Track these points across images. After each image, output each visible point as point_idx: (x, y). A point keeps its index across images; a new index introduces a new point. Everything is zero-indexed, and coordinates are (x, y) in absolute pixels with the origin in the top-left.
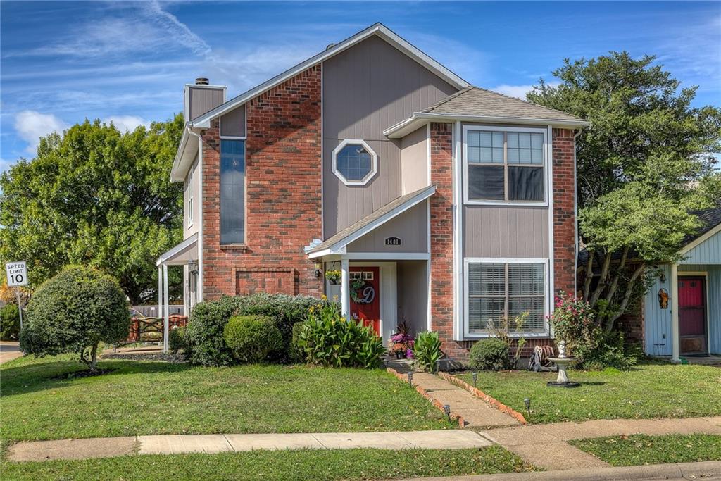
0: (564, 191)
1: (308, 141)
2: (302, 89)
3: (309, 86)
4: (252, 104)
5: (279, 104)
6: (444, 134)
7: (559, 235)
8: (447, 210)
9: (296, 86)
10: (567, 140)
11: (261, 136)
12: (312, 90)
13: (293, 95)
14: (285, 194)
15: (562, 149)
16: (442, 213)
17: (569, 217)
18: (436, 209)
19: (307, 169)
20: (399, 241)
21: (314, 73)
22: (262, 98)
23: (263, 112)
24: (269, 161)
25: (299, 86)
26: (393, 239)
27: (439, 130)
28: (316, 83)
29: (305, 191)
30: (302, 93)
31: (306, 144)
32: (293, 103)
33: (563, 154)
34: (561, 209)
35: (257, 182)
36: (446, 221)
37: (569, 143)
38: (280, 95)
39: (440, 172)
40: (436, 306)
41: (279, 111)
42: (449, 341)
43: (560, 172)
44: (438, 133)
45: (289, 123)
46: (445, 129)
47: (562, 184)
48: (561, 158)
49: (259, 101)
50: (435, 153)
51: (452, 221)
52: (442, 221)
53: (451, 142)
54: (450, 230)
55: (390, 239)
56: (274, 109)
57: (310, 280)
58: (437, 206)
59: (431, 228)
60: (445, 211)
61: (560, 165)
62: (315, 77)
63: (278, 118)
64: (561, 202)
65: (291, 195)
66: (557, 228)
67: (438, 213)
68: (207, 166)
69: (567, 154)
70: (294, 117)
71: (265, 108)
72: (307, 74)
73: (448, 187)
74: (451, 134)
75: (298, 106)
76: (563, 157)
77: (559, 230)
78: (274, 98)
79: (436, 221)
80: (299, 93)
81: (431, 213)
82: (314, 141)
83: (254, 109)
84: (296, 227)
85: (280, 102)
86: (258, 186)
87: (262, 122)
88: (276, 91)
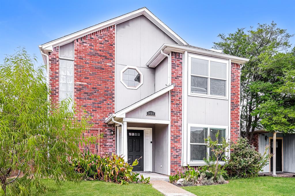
0: (235, 94)
1: (108, 64)
2: (105, 37)
3: (108, 36)
4: (77, 41)
5: (92, 43)
6: (178, 58)
7: (233, 115)
8: (179, 98)
9: (102, 35)
10: (237, 69)
11: (82, 59)
12: (110, 38)
13: (100, 39)
14: (95, 90)
15: (235, 73)
16: (177, 100)
17: (237, 107)
18: (174, 98)
19: (107, 78)
20: (154, 113)
21: (111, 29)
22: (83, 39)
23: (83, 46)
24: (87, 72)
25: (103, 35)
26: (151, 112)
27: (176, 56)
28: (112, 35)
29: (106, 89)
30: (105, 39)
31: (107, 66)
32: (100, 43)
33: (235, 76)
34: (233, 103)
35: (80, 83)
36: (179, 104)
37: (238, 71)
38: (93, 38)
39: (176, 78)
40: (173, 148)
41: (92, 47)
42: (179, 166)
43: (233, 85)
44: (175, 58)
45: (98, 54)
46: (179, 56)
47: (235, 90)
48: (234, 78)
49: (81, 40)
50: (174, 68)
51: (181, 105)
52: (177, 104)
53: (182, 63)
54: (181, 109)
55: (149, 112)
56: (90, 45)
57: (108, 135)
58: (174, 96)
59: (171, 107)
60: (178, 99)
61: (234, 81)
62: (112, 31)
63: (92, 51)
64: (234, 99)
65: (99, 91)
66: (232, 112)
67: (175, 100)
68: (51, 72)
69: (237, 76)
70: (100, 51)
71: (85, 44)
72: (108, 29)
73: (180, 87)
74: (182, 59)
75: (103, 45)
76: (235, 77)
77: (232, 113)
78: (90, 40)
79: (174, 104)
80: (104, 39)
81: (171, 99)
82: (111, 64)
83: (79, 44)
84: (101, 107)
85: (93, 42)
86: (80, 85)
87: (83, 52)
88: (91, 36)
